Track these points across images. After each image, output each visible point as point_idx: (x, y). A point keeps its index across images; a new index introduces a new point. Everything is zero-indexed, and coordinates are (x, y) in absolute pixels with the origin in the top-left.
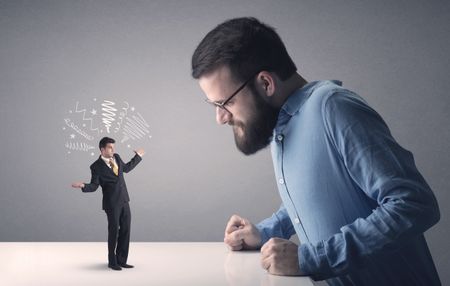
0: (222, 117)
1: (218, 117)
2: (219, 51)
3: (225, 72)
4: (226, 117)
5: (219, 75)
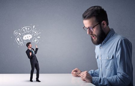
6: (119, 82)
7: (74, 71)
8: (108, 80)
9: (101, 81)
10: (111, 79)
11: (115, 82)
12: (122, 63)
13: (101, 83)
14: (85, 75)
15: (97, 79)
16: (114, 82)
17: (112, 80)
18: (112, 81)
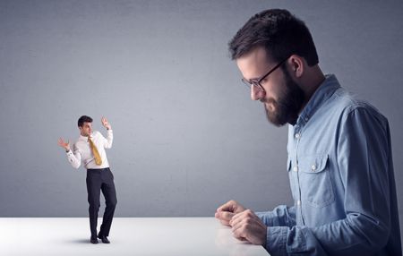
0: (256, 94)
1: (252, 94)
2: (258, 34)
3: (261, 53)
4: (260, 94)
5: (256, 56)
6: (350, 241)
7: (224, 210)
8: (315, 235)
9: (296, 239)
10: (326, 232)
11: (337, 240)
12: (355, 183)
13: (295, 245)
14: (244, 223)
15: (280, 234)
16: (334, 240)
17: (327, 235)
18: (330, 236)
